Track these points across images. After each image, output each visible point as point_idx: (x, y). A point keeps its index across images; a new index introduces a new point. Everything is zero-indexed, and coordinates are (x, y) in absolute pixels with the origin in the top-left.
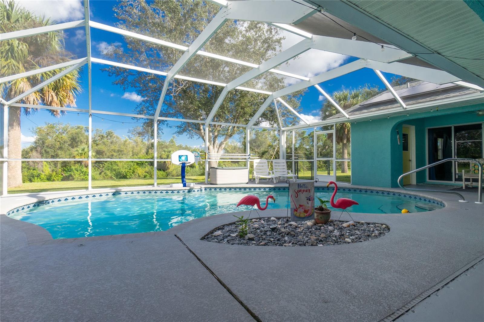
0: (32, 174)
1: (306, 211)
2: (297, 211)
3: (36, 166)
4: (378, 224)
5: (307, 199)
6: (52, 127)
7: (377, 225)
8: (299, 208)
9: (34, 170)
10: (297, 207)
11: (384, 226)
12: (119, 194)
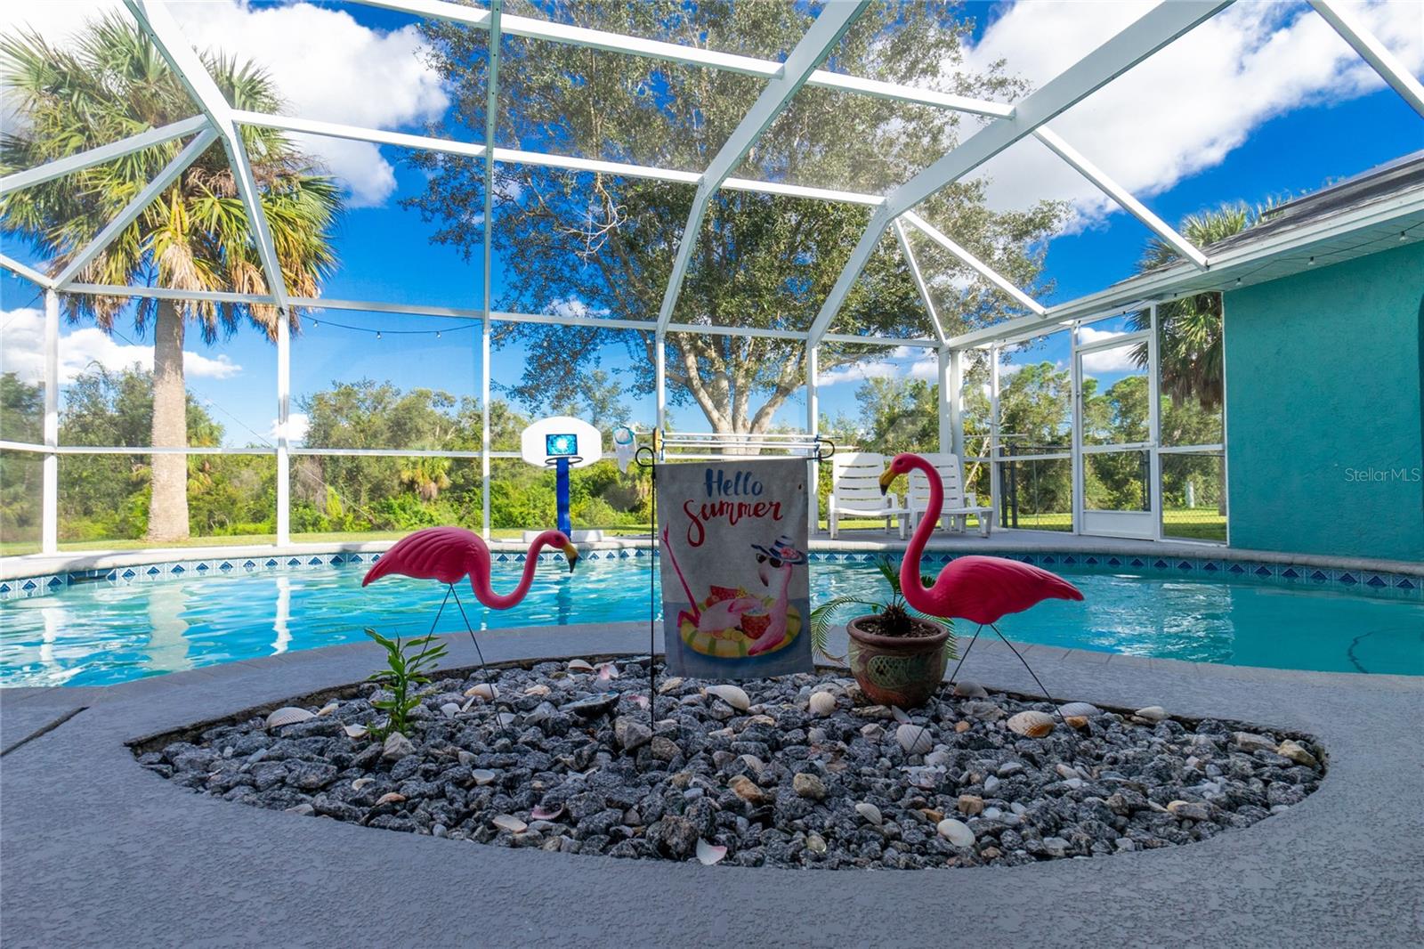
0: (301, 518)
1: (751, 627)
2: (695, 621)
3: (312, 498)
4: (1256, 731)
5: (761, 559)
6: (349, 395)
7: (1241, 736)
8: (710, 603)
9: (305, 507)
10: (699, 600)
11: (1290, 748)
12: (353, 560)
